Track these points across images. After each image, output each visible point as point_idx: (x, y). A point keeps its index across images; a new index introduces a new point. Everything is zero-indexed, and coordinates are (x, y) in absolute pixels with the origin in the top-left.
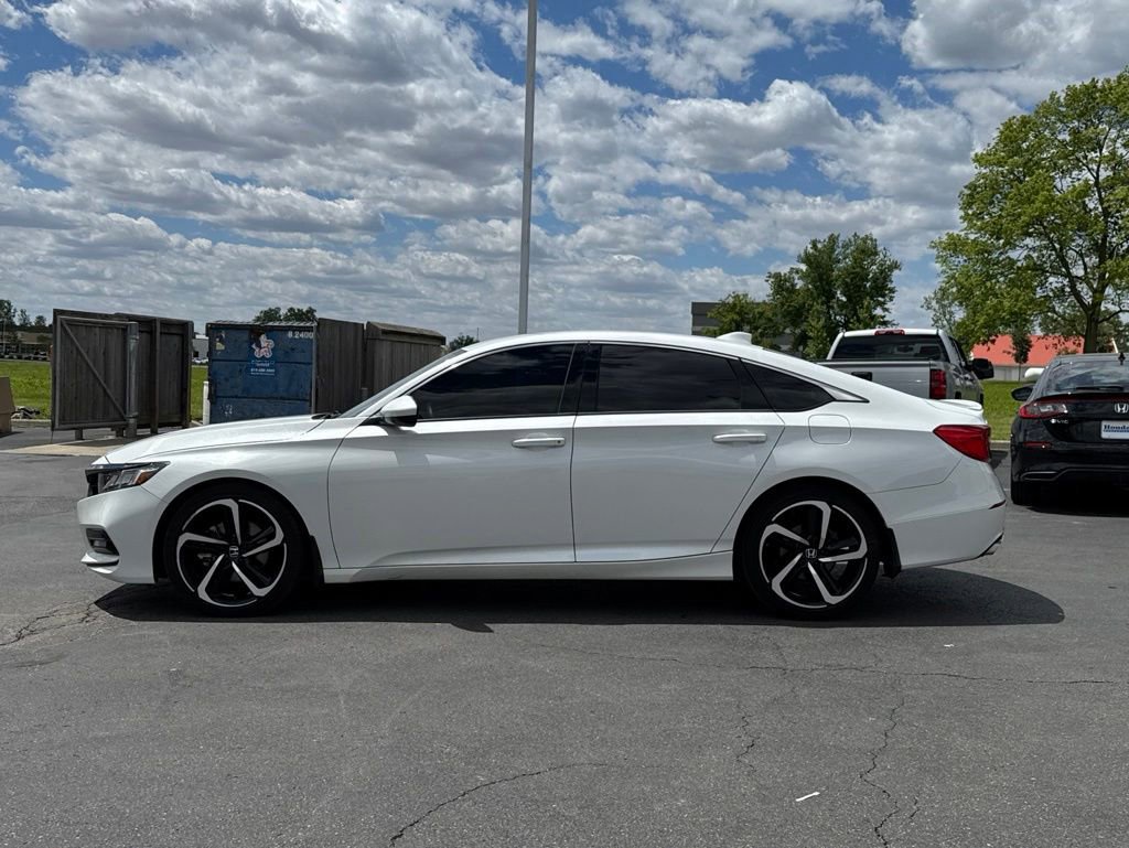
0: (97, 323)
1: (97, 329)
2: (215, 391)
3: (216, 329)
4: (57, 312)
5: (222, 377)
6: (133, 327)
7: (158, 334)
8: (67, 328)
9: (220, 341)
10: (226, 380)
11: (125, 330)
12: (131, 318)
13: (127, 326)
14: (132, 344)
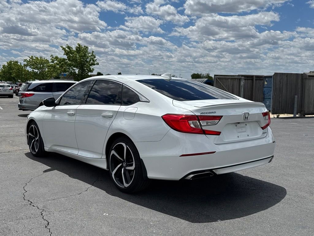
0: (230, 78)
1: (230, 80)
2: (264, 97)
3: (265, 77)
4: (215, 75)
5: (266, 93)
6: (242, 79)
7: (254, 80)
8: (218, 80)
9: (266, 81)
10: (267, 93)
11: (240, 79)
12: (242, 76)
13: (240, 78)
14: (242, 83)
